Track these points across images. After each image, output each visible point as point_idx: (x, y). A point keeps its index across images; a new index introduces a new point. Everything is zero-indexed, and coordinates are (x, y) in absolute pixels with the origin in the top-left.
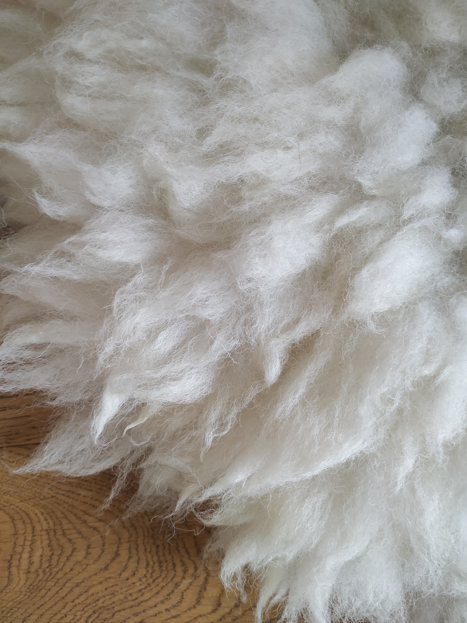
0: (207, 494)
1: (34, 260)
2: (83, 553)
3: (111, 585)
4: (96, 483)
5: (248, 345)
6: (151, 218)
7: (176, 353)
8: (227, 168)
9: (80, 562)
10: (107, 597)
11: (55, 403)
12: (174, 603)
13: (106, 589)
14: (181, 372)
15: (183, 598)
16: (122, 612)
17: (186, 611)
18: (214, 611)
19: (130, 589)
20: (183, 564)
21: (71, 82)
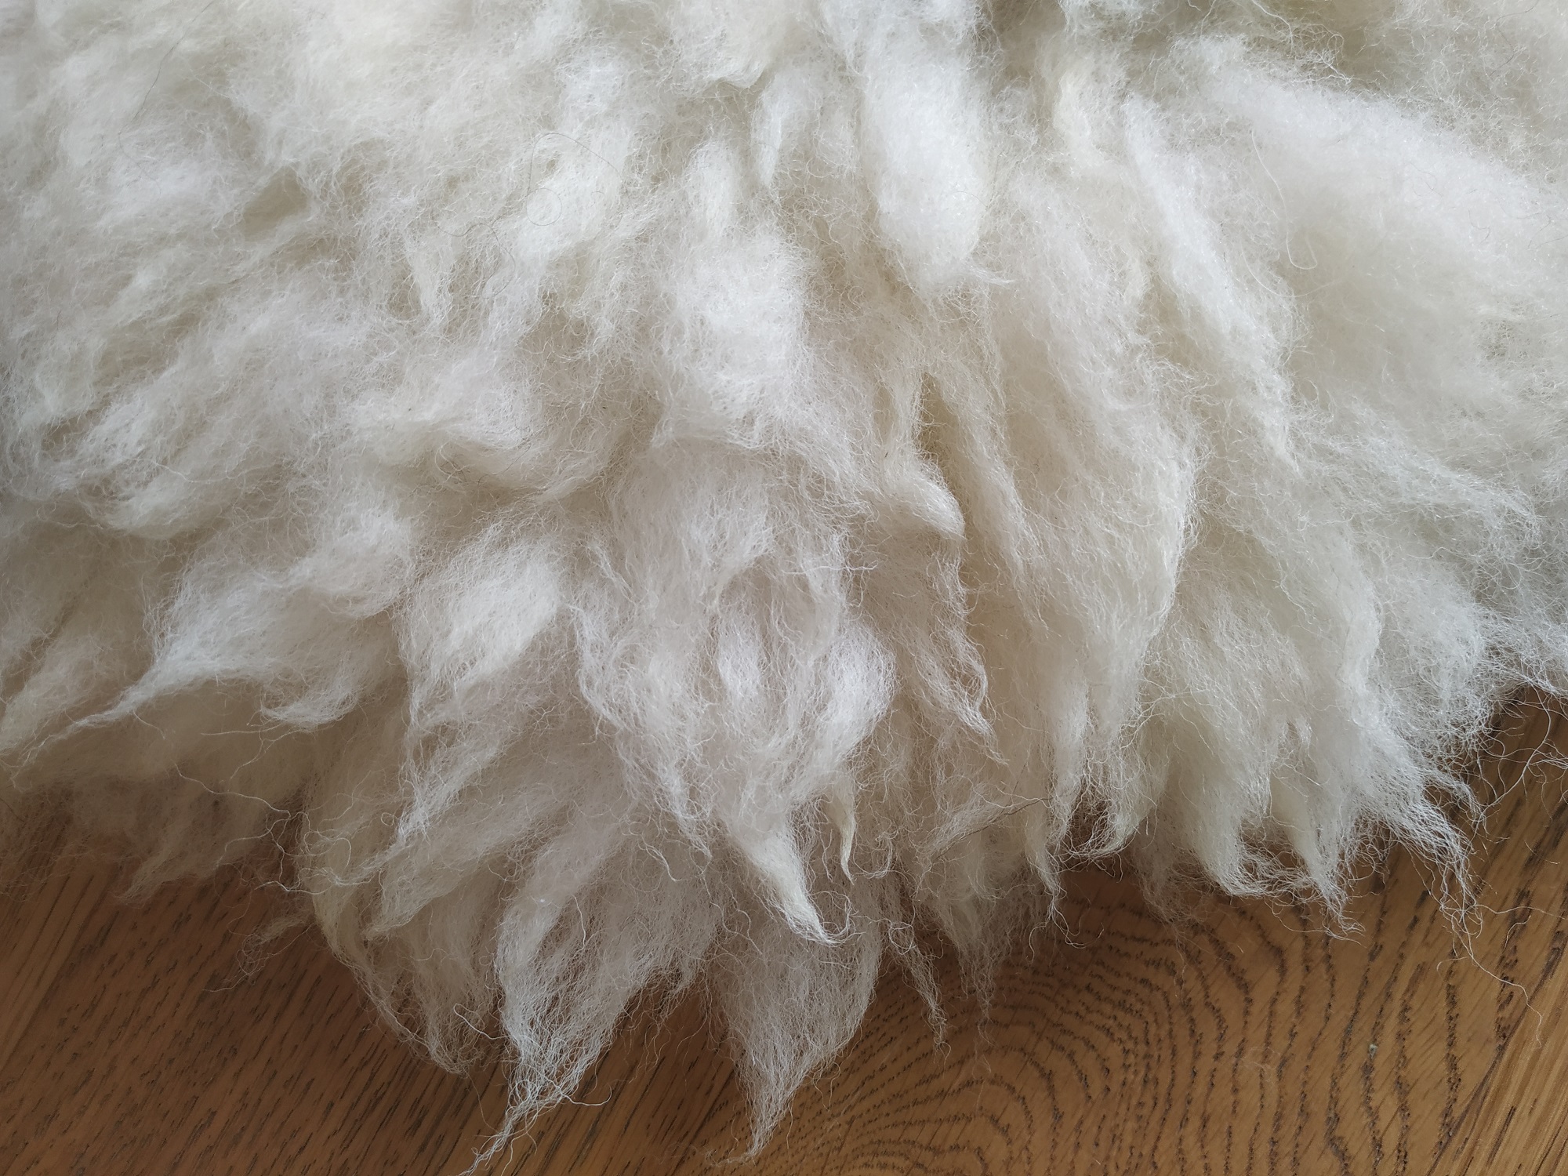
0: (1065, 810)
1: (401, 809)
2: (998, 1137)
3: (1095, 1129)
4: (885, 1020)
5: (857, 522)
6: (485, 525)
7: (775, 666)
8: (508, 303)
9: (1011, 1158)
10: (1114, 1153)
11: (688, 978)
12: (1215, 1034)
13: (1097, 1145)
14: (818, 682)
15: (1218, 1011)
16: (1159, 1145)
17: (1246, 1022)
18: (1283, 970)
19: (1130, 1097)
20: (1156, 964)
21: (106, 481)
